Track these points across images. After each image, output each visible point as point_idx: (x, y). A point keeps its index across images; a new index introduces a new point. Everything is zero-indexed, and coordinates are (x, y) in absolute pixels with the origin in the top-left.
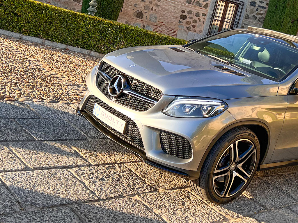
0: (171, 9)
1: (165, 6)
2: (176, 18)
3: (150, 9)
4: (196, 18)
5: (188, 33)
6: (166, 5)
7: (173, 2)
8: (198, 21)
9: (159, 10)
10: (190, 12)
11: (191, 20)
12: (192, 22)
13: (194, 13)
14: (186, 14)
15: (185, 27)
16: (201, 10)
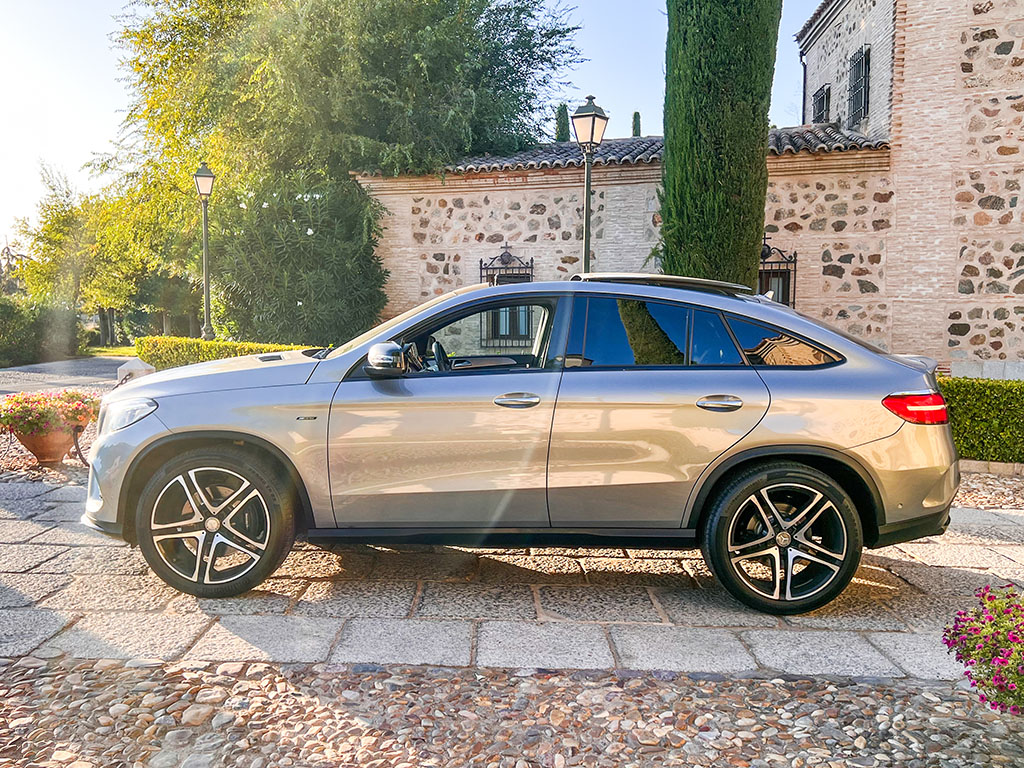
0: (919, 318)
1: (902, 314)
2: (940, 335)
3: (864, 331)
4: (999, 324)
5: (982, 365)
6: (903, 311)
7: (921, 300)
8: (1007, 330)
9: (888, 328)
10: (977, 313)
11: (985, 332)
12: (987, 335)
13: (988, 313)
14: (964, 320)
15: (970, 353)
16: (1008, 299)
